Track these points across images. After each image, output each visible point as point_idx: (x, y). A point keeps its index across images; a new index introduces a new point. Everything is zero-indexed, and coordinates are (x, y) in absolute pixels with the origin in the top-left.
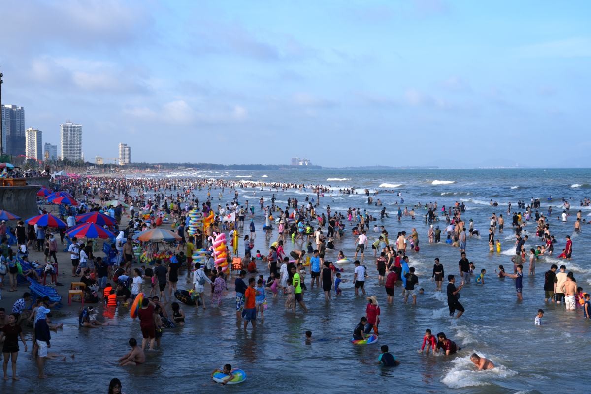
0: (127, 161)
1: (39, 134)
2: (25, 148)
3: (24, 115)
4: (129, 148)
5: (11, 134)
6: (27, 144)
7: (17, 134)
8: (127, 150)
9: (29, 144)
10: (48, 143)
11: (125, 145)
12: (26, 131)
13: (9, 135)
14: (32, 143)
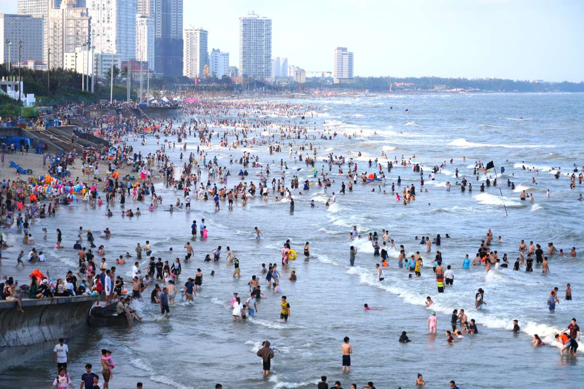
0: (346, 76)
1: (204, 35)
2: (182, 55)
3: (182, 7)
4: (351, 56)
5: (162, 36)
6: (185, 51)
7: (173, 35)
8: (346, 57)
9: (187, 51)
10: (216, 49)
11: (344, 49)
12: (184, 31)
13: (161, 37)
14: (192, 49)
